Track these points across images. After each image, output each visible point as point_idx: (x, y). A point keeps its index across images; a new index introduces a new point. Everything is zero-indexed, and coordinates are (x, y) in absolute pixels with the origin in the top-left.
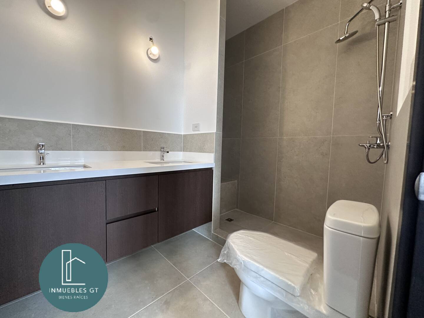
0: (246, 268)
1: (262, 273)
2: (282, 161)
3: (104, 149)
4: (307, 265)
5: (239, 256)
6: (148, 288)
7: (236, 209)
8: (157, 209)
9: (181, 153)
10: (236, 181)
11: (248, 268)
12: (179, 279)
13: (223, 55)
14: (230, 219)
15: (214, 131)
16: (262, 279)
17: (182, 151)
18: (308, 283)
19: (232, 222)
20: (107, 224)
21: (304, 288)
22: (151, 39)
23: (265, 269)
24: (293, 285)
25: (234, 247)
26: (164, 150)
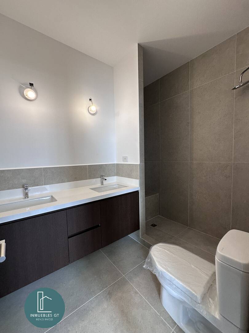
0: (163, 276)
1: (174, 282)
2: (193, 180)
3: (63, 181)
4: (208, 278)
5: (158, 267)
6: (97, 281)
7: (159, 216)
8: (100, 225)
9: (115, 177)
10: (158, 194)
11: (164, 277)
12: (117, 275)
13: (142, 107)
14: (155, 225)
15: (138, 163)
16: (174, 286)
17: (115, 176)
18: (207, 292)
19: (155, 227)
20: (69, 238)
21: (204, 297)
22: (90, 100)
23: (176, 279)
24: (195, 294)
25: (154, 259)
26: (103, 178)
